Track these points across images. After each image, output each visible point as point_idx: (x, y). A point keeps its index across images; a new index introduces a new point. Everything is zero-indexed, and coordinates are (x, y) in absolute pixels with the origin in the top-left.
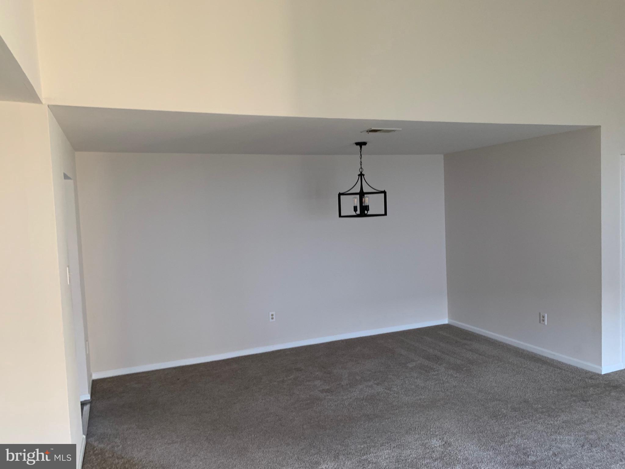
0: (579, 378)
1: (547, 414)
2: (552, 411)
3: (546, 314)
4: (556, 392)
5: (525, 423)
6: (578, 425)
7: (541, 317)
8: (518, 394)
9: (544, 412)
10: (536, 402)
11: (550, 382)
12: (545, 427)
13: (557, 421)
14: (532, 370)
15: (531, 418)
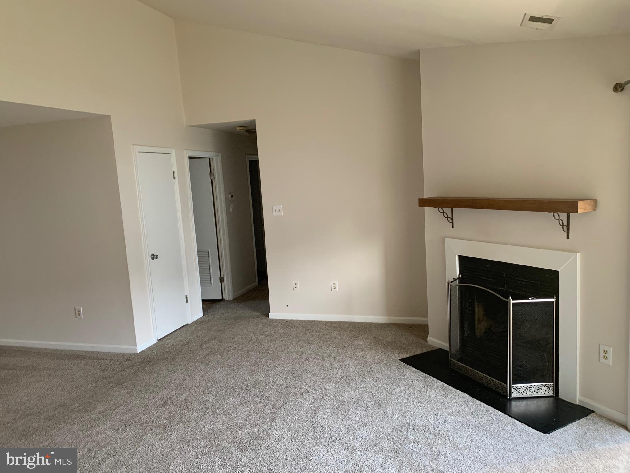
0: (117, 363)
1: (83, 411)
2: (89, 406)
3: (81, 308)
4: (94, 385)
5: (60, 429)
6: (114, 410)
7: (77, 311)
8: (53, 400)
9: (81, 410)
10: (73, 402)
11: (89, 376)
12: (81, 425)
13: (94, 413)
14: (70, 370)
15: (67, 421)
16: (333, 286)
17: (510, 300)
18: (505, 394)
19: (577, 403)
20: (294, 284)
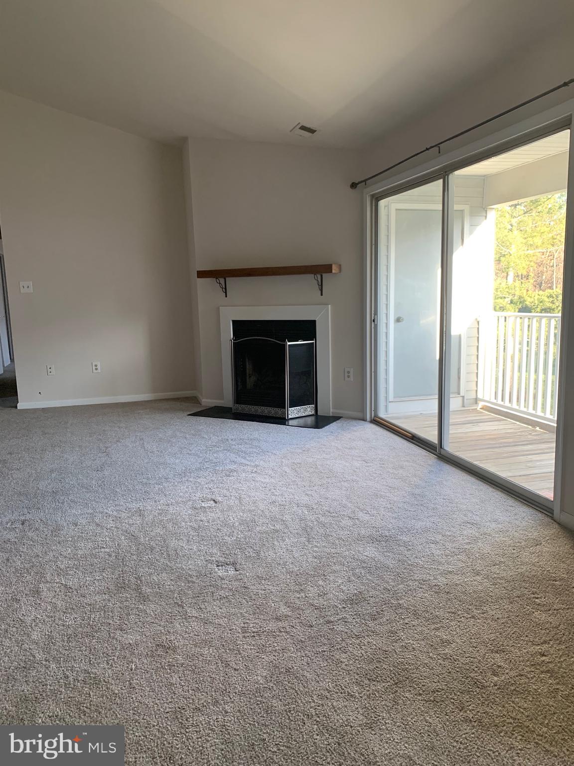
16: (94, 368)
17: (287, 343)
18: (284, 416)
19: (331, 415)
20: (48, 368)
